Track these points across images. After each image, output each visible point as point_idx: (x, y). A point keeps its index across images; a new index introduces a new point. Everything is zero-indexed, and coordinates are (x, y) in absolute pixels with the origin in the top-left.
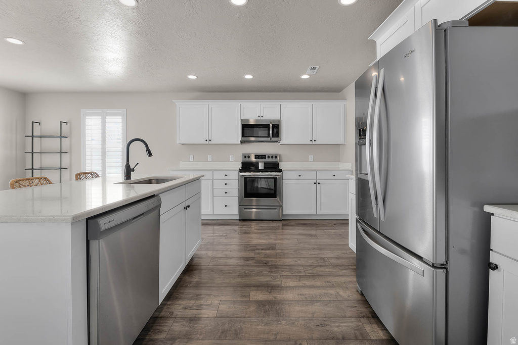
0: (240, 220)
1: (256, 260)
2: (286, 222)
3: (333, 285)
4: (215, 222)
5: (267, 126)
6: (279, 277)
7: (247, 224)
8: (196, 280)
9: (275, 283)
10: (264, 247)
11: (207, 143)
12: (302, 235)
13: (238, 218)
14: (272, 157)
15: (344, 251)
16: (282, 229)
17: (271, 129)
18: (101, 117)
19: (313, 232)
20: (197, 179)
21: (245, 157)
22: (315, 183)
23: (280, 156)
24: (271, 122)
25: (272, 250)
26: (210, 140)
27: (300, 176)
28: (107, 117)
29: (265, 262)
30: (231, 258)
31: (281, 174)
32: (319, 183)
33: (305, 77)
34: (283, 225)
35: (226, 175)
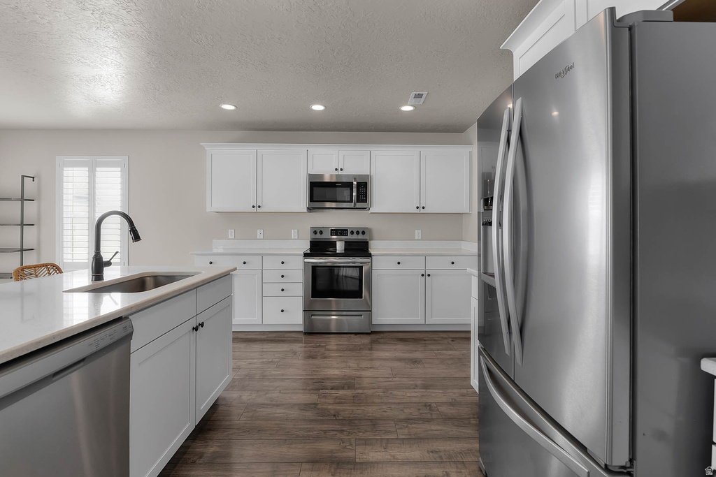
0: (305, 333)
1: (319, 409)
2: (377, 335)
3: (441, 457)
4: (264, 337)
5: (350, 185)
6: (353, 441)
7: (317, 339)
8: (211, 450)
9: (344, 455)
10: (337, 383)
11: (254, 210)
12: (400, 360)
13: (302, 329)
14: (358, 233)
15: (464, 391)
16: (371, 349)
17: (355, 190)
18: (87, 169)
19: (418, 355)
20: (226, 275)
21: (315, 233)
22: (423, 275)
23: (370, 230)
24: (355, 179)
25: (349, 388)
26: (259, 207)
27: (399, 263)
28: (98, 169)
29: (332, 412)
30: (278, 405)
31: (369, 260)
32: (429, 275)
33: (407, 108)
34: (373, 342)
35: (283, 263)
